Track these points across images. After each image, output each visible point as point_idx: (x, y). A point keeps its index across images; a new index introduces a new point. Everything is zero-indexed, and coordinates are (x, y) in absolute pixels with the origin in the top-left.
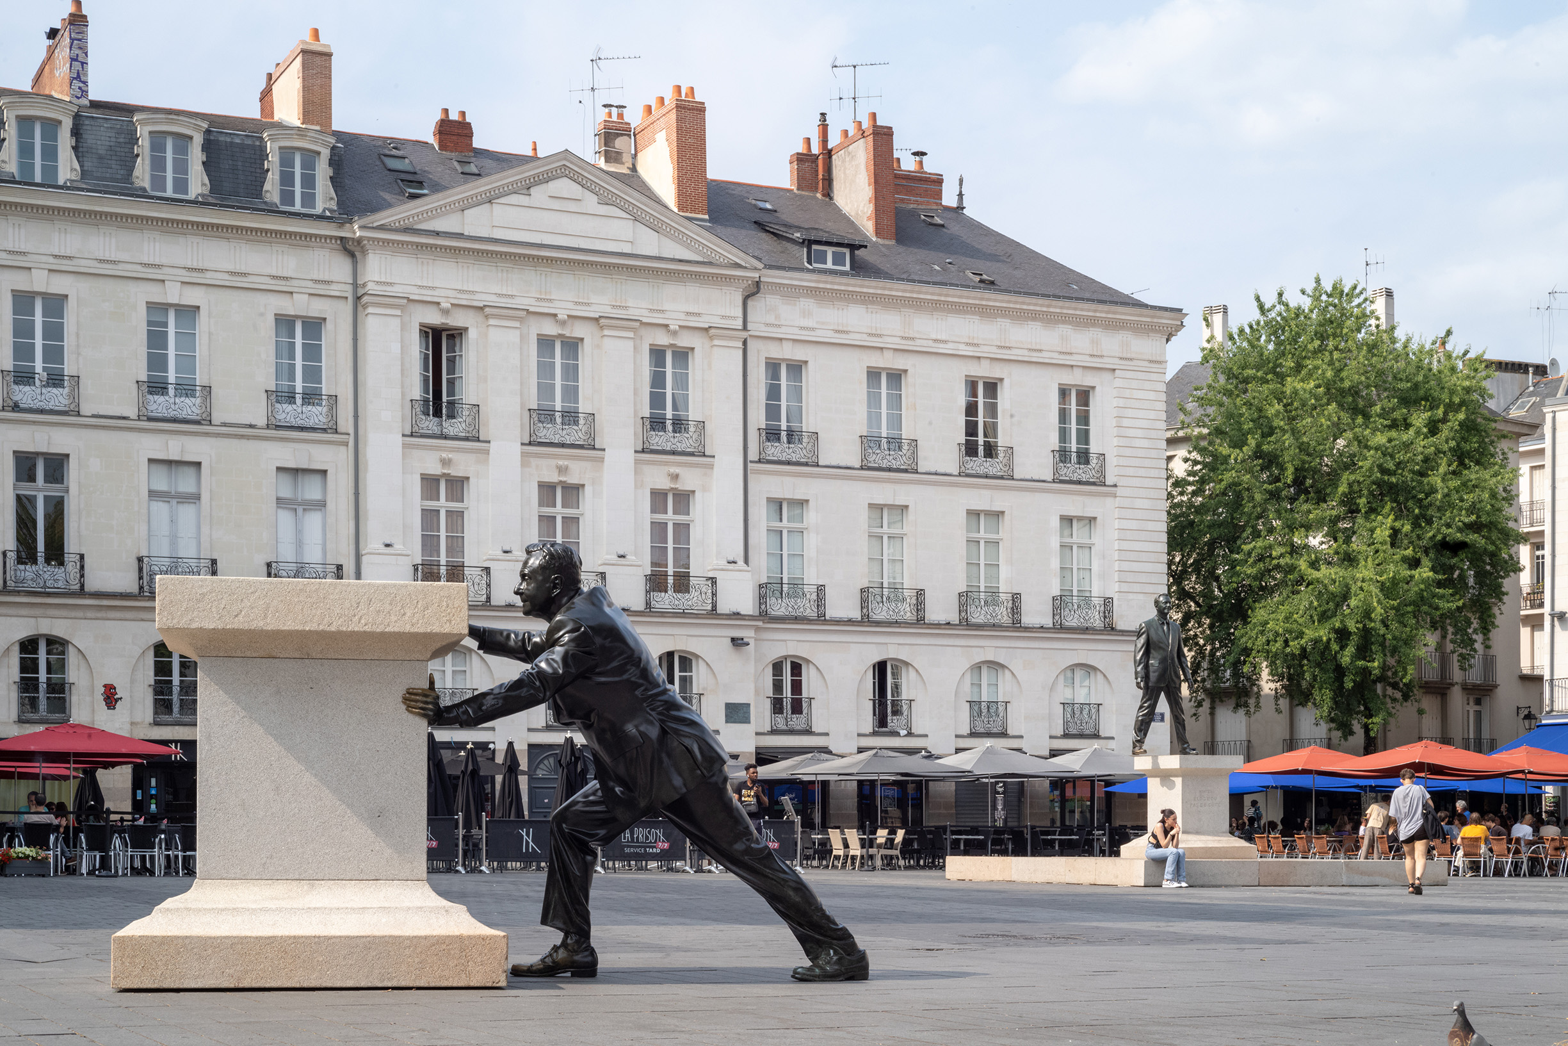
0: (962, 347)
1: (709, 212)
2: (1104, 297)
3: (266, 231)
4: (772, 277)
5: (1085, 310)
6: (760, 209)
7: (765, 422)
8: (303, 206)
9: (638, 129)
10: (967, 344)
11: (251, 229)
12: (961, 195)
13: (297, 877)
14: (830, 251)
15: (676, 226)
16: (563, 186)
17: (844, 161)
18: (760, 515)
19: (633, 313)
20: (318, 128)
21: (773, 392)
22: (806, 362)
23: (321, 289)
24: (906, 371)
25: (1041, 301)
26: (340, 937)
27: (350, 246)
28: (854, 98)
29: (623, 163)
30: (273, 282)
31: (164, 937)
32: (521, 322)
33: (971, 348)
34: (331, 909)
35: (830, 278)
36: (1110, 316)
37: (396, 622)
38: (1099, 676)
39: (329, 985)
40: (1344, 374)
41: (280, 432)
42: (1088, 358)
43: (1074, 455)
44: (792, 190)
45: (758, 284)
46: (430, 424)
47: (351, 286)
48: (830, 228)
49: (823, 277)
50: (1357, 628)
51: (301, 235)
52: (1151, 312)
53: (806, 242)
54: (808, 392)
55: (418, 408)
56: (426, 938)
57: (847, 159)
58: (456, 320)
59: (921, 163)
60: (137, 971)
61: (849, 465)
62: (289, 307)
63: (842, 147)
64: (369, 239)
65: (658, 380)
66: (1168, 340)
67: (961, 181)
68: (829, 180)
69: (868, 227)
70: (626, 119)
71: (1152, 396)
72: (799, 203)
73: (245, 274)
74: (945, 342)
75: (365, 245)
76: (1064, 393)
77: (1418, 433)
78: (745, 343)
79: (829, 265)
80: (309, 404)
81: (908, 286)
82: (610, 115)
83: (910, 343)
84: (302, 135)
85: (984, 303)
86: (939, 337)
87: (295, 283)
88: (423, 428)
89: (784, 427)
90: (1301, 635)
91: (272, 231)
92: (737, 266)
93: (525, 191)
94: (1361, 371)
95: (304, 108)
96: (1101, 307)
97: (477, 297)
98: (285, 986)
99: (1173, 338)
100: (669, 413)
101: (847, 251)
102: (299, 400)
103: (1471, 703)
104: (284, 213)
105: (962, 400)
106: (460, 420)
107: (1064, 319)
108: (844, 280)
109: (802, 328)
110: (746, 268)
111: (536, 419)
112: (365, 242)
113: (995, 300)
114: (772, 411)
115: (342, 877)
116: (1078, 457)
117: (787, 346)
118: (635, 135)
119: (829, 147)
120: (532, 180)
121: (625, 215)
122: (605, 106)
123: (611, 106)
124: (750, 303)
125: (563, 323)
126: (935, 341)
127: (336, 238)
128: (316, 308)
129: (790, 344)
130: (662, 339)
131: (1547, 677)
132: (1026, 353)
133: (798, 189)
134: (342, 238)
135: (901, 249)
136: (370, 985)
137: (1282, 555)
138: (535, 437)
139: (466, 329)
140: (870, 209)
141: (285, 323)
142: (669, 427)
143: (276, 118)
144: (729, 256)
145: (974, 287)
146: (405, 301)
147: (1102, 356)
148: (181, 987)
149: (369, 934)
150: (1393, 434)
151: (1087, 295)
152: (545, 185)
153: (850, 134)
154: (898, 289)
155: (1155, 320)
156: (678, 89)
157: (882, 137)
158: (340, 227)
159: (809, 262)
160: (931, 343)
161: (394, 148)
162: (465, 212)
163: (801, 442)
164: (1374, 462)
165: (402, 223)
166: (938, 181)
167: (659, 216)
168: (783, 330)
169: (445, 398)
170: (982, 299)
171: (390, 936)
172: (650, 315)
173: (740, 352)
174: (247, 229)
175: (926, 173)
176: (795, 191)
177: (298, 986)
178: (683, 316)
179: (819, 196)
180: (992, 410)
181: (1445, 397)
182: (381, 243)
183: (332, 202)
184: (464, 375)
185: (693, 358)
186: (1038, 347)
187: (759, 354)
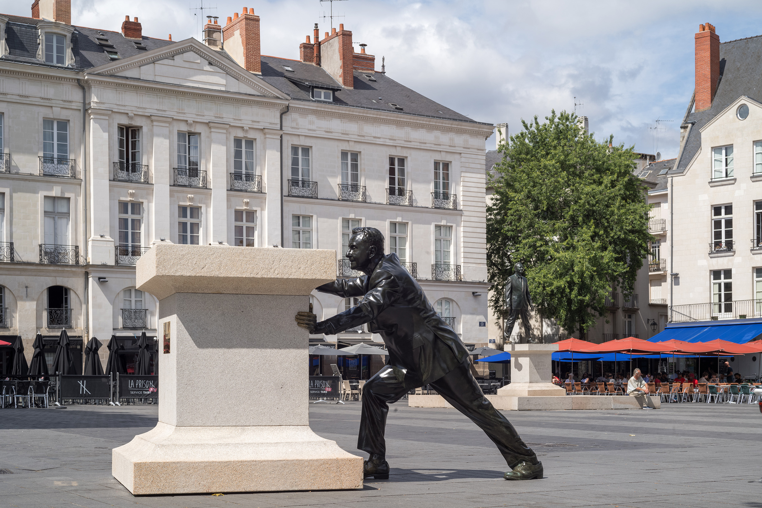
0: (388, 141)
1: (262, 71)
2: (455, 118)
3: (39, 75)
4: (294, 104)
5: (447, 124)
6: (286, 70)
7: (291, 177)
8: (58, 63)
9: (225, 29)
10: (390, 139)
11: (31, 74)
12: (383, 66)
13: (234, 424)
14: (323, 92)
15: (247, 77)
16: (190, 56)
17: (327, 48)
18: (289, 222)
19: (225, 120)
20: (64, 23)
21: (295, 162)
22: (311, 147)
23: (67, 105)
24: (360, 152)
25: (426, 119)
26: (268, 461)
27: (82, 83)
28: (331, 17)
29: (217, 46)
30: (42, 101)
31: (164, 463)
32: (169, 124)
33: (392, 141)
34: (258, 444)
35: (323, 105)
36: (459, 127)
37: (295, 272)
38: (454, 304)
39: (262, 490)
40: (569, 157)
41: (46, 178)
42: (448, 147)
43: (442, 195)
44: (301, 61)
45: (288, 107)
46: (123, 175)
47: (82, 104)
48: (320, 80)
49: (320, 105)
50: (579, 281)
51: (57, 77)
52: (479, 125)
53: (311, 87)
54: (312, 162)
55: (118, 166)
56: (317, 460)
57: (329, 47)
58: (137, 122)
59: (364, 49)
60: (149, 484)
61: (333, 198)
62: (50, 114)
63: (326, 40)
64: (92, 80)
65: (238, 154)
66: (486, 139)
67: (383, 59)
68: (319, 57)
69: (340, 81)
70: (219, 24)
71: (479, 166)
72: (305, 68)
73: (27, 97)
74: (379, 138)
75: (90, 83)
76: (437, 164)
77: (606, 187)
78: (281, 137)
79: (322, 98)
80: (61, 164)
81: (362, 110)
82: (211, 21)
83: (362, 138)
84: (57, 26)
85: (398, 119)
86: (376, 136)
87: (53, 101)
88: (119, 177)
89: (300, 179)
90: (551, 284)
91: (41, 75)
92: (278, 98)
93: (171, 58)
94: (578, 156)
95: (57, 13)
96: (455, 122)
97: (147, 110)
98: (236, 491)
99: (488, 139)
100: (244, 171)
101: (331, 92)
102: (56, 162)
103: (627, 317)
104: (48, 66)
105: (387, 166)
106: (139, 173)
107: (437, 128)
108: (330, 106)
109: (309, 130)
110: (282, 99)
111: (177, 173)
112: (90, 82)
113: (404, 118)
114: (295, 171)
115: (260, 424)
116: (444, 196)
117: (302, 138)
118: (223, 32)
119: (320, 40)
120: (175, 52)
121: (221, 71)
122: (208, 17)
123: (211, 17)
124: (284, 117)
125: (190, 125)
126: (374, 137)
127: (75, 79)
128: (64, 115)
129: (303, 138)
130: (240, 134)
131: (669, 305)
132: (418, 144)
133: (304, 61)
134: (78, 80)
135: (357, 91)
136: (285, 489)
137: (541, 246)
138: (176, 182)
139: (141, 127)
140: (340, 71)
141: (48, 122)
142: (244, 178)
143: (41, 18)
144: (274, 93)
145: (393, 111)
146: (111, 112)
147: (455, 147)
148: (175, 493)
149: (285, 459)
150: (594, 186)
151: (447, 116)
152: (181, 55)
153: (330, 34)
154: (357, 112)
155: (480, 129)
156: (246, 9)
157: (346, 36)
158: (77, 74)
159: (313, 97)
160: (372, 138)
161: (101, 35)
162: (141, 67)
163: (309, 186)
164: (586, 200)
165: (109, 72)
166: (372, 59)
167: (239, 72)
168: (300, 130)
169: (130, 162)
170: (397, 117)
171: (297, 460)
172: (234, 121)
173: (279, 141)
174: (29, 74)
175: (366, 55)
176: (303, 62)
177: (243, 491)
178: (251, 123)
179: (314, 64)
180: (402, 172)
181: (617, 169)
182: (98, 83)
183: (72, 61)
184: (140, 150)
185: (256, 144)
186: (424, 142)
187: (288, 142)
